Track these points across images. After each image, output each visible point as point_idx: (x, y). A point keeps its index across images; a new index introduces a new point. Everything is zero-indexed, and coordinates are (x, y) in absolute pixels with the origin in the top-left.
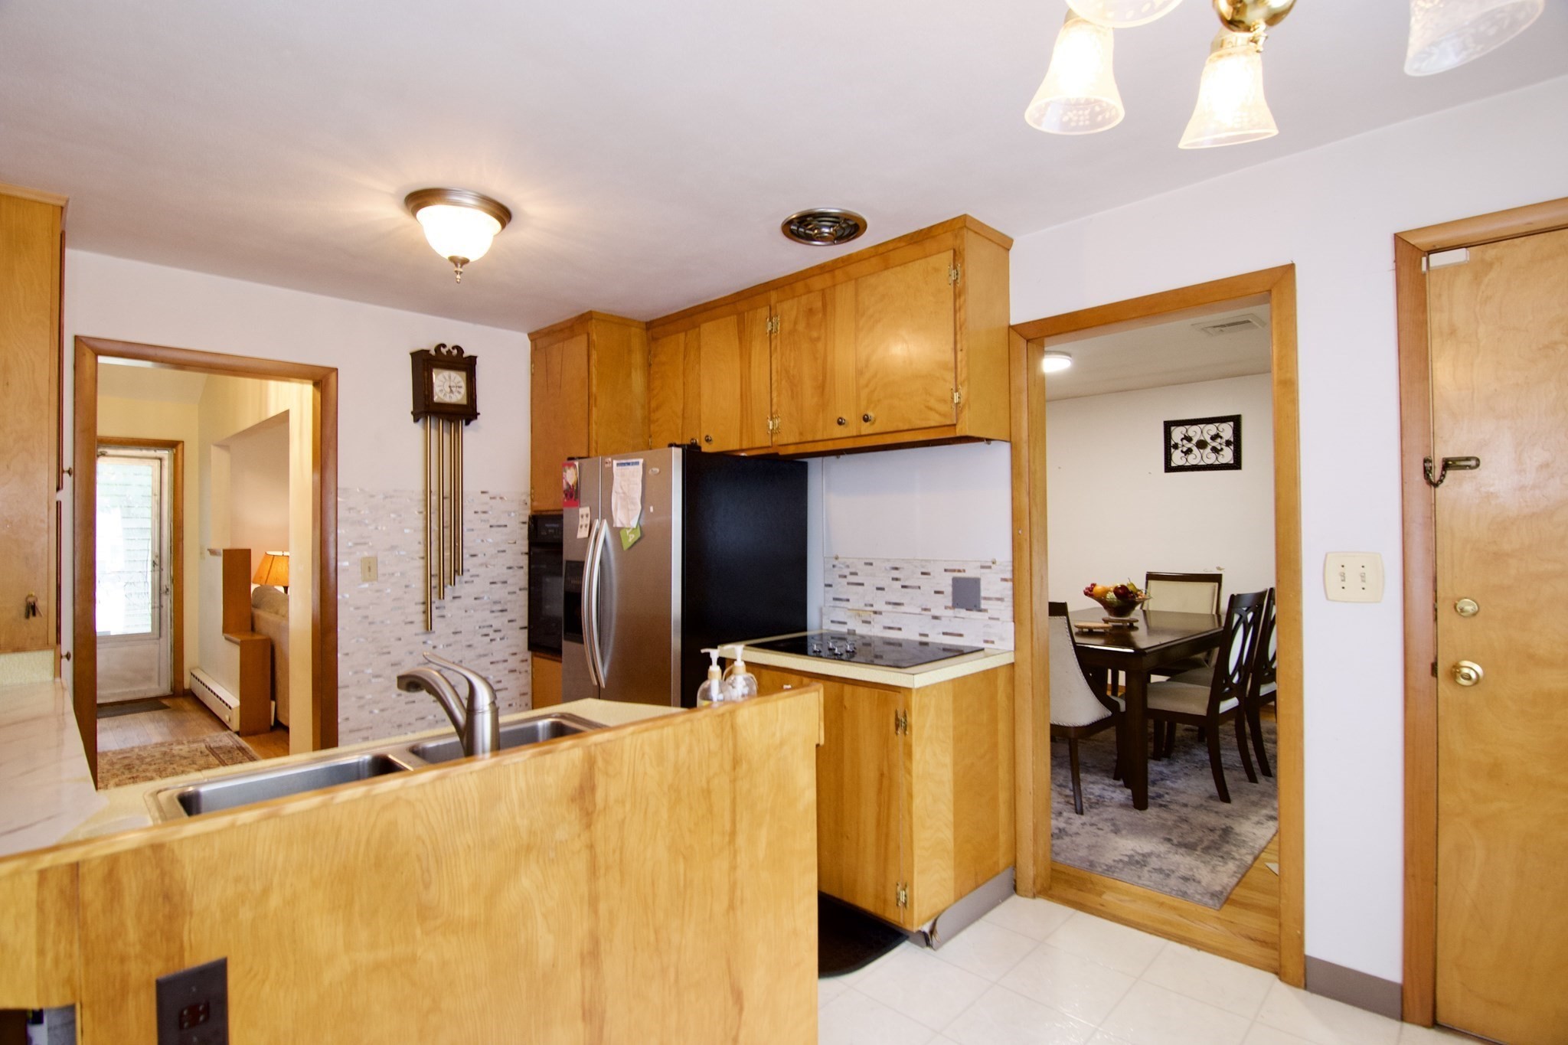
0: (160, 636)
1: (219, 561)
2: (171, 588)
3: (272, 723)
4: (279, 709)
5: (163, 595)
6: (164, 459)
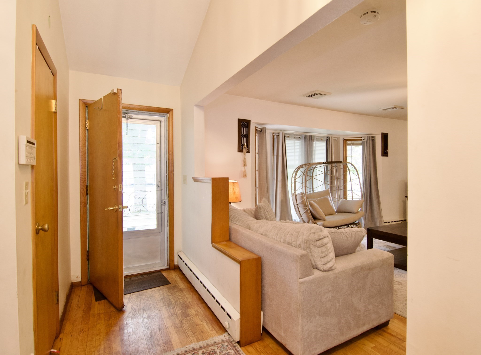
2: (167, 202)
3: (261, 332)
5: (162, 205)
6: (162, 121)
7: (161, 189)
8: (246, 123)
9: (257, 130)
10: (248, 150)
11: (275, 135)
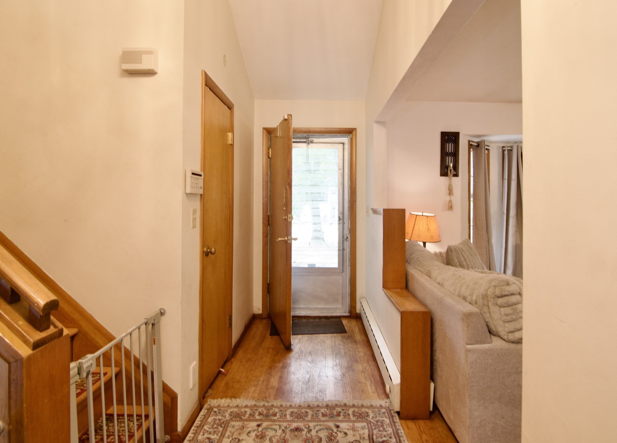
0: (343, 271)
1: (379, 220)
2: (349, 236)
3: (431, 409)
4: (438, 395)
5: (344, 241)
6: (345, 144)
7: (343, 222)
8: (453, 136)
9: (471, 145)
10: (455, 173)
11: (506, 150)
